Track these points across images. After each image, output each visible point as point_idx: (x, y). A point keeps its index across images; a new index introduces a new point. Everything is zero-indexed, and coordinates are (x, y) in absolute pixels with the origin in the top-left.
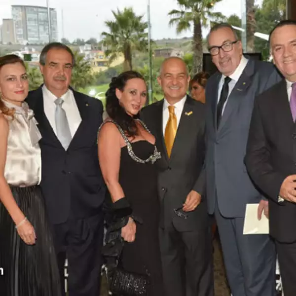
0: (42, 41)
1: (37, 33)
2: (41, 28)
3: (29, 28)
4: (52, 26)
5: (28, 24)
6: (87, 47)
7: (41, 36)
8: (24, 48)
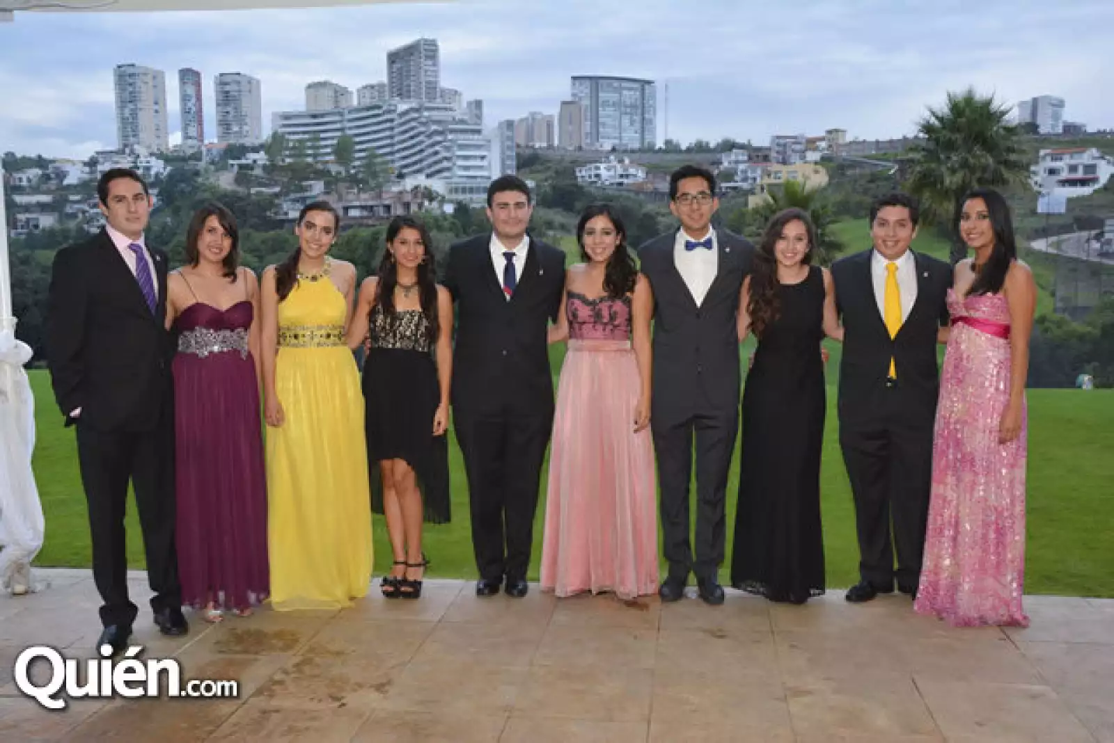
0: (626, 145)
1: (618, 131)
2: (626, 121)
3: (601, 120)
4: (647, 116)
5: (601, 112)
6: (736, 155)
7: (623, 135)
8: (608, 158)
